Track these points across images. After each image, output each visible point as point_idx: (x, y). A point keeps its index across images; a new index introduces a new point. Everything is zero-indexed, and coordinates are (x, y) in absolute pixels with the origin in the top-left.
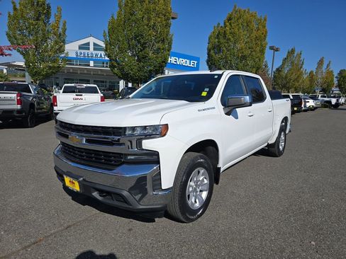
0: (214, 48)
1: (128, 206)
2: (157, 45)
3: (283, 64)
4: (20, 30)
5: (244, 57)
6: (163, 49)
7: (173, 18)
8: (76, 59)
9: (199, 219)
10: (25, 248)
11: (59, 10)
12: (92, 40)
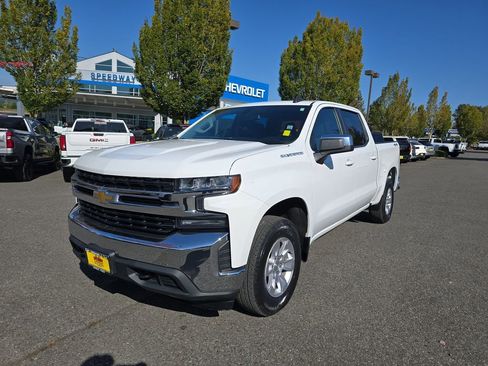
0: (289, 72)
1: (182, 293)
2: (210, 66)
3: (383, 95)
4: (11, 40)
5: (331, 85)
6: (219, 71)
7: (233, 28)
8: (92, 83)
9: (282, 311)
10: (30, 356)
11: (68, 12)
12: (115, 57)
